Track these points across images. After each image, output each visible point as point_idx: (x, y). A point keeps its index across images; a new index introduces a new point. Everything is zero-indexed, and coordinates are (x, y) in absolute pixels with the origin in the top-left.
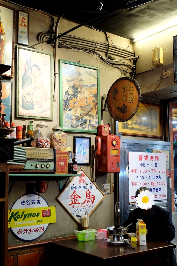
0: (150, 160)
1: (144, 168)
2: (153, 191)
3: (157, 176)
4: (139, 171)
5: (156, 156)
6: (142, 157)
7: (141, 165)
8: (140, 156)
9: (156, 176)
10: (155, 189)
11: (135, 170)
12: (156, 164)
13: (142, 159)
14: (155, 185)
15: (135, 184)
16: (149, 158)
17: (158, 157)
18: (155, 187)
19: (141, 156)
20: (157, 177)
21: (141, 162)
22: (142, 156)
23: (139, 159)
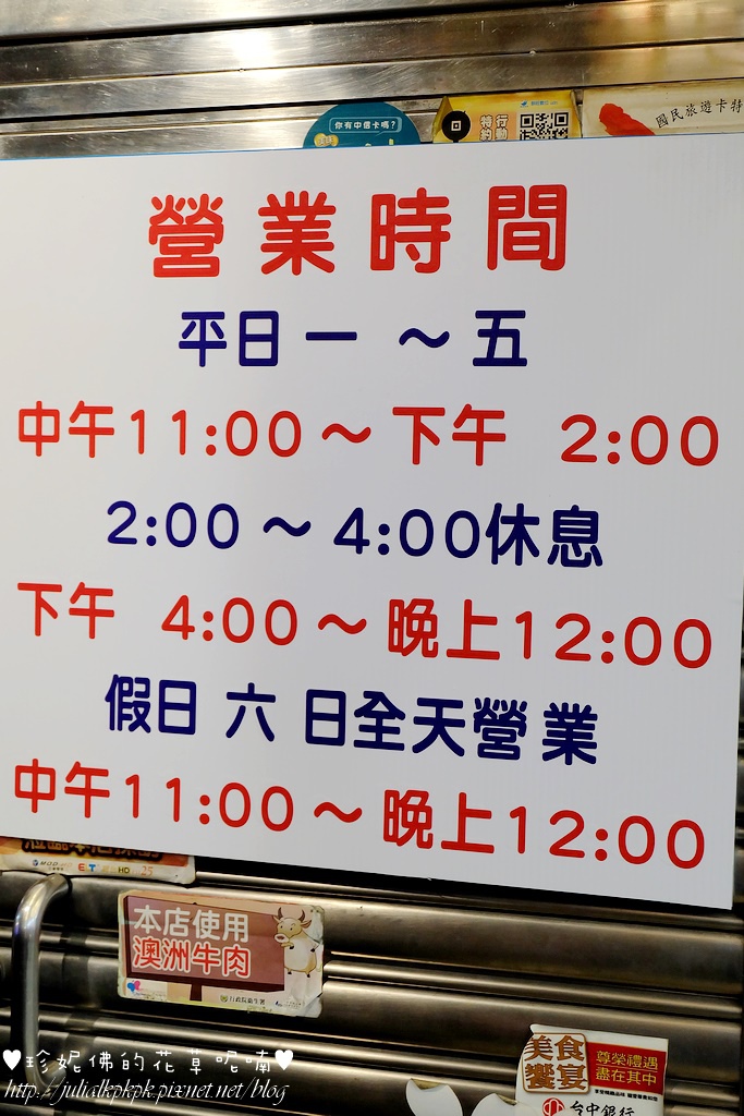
0: (382, 264)
1: (261, 392)
2: (411, 733)
3: (521, 521)
4: (162, 431)
5: (503, 201)
6: (218, 227)
7: (203, 345)
8: (168, 207)
9: (497, 517)
10: (467, 713)
11: (83, 421)
12: (497, 325)
13: (218, 251)
14: (466, 652)
15: (84, 602)
16: (350, 233)
17: (552, 199)
18: (468, 684)
19: (186, 212)
20: (520, 536)
21: (198, 293)
22: (208, 208)
23: (155, 251)
